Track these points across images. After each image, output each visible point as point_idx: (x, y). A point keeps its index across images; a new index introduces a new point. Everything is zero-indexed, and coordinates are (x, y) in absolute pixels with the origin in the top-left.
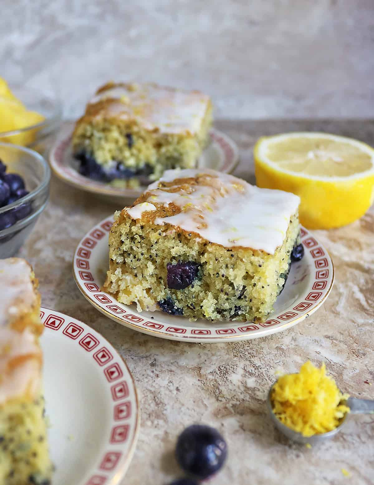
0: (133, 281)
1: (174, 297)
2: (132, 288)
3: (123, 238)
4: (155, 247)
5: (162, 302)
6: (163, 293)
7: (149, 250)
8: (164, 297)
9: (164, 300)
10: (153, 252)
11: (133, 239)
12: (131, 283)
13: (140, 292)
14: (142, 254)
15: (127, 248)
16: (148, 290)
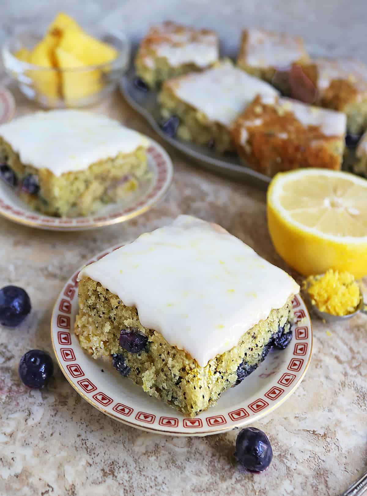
0: (94, 331)
1: (125, 355)
2: (93, 337)
3: (90, 293)
4: (115, 312)
5: (115, 356)
6: (117, 349)
7: (109, 312)
8: (117, 352)
9: (116, 355)
10: (112, 315)
11: (98, 297)
12: (92, 332)
13: (98, 342)
14: (103, 313)
15: (92, 303)
16: (105, 342)
